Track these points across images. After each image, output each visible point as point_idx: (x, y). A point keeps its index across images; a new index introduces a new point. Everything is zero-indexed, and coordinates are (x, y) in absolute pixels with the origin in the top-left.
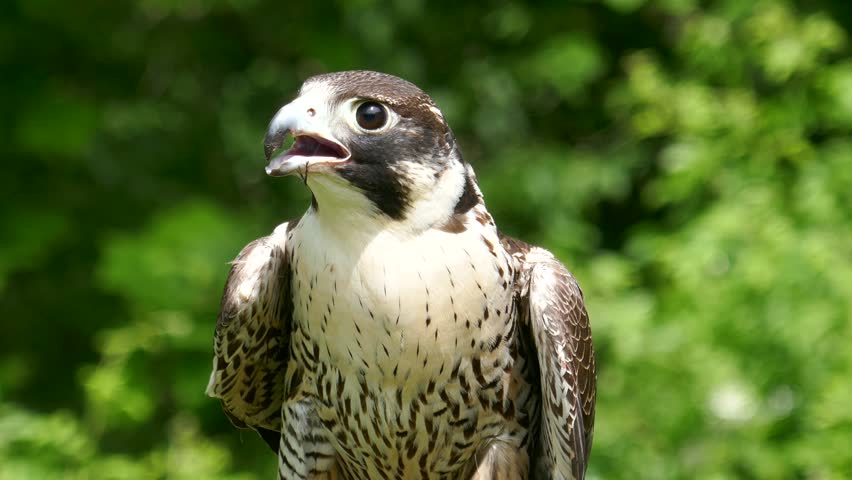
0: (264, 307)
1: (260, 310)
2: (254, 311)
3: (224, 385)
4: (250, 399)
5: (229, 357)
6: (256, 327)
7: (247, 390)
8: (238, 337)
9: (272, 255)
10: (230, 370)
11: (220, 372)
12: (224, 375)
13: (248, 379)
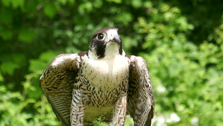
0: (58, 68)
1: (56, 69)
2: (55, 69)
3: (44, 79)
4: (46, 83)
5: (47, 74)
6: (55, 71)
7: (47, 81)
8: (50, 72)
9: (64, 59)
10: (46, 77)
11: (44, 76)
12: (45, 77)
13: (48, 79)
